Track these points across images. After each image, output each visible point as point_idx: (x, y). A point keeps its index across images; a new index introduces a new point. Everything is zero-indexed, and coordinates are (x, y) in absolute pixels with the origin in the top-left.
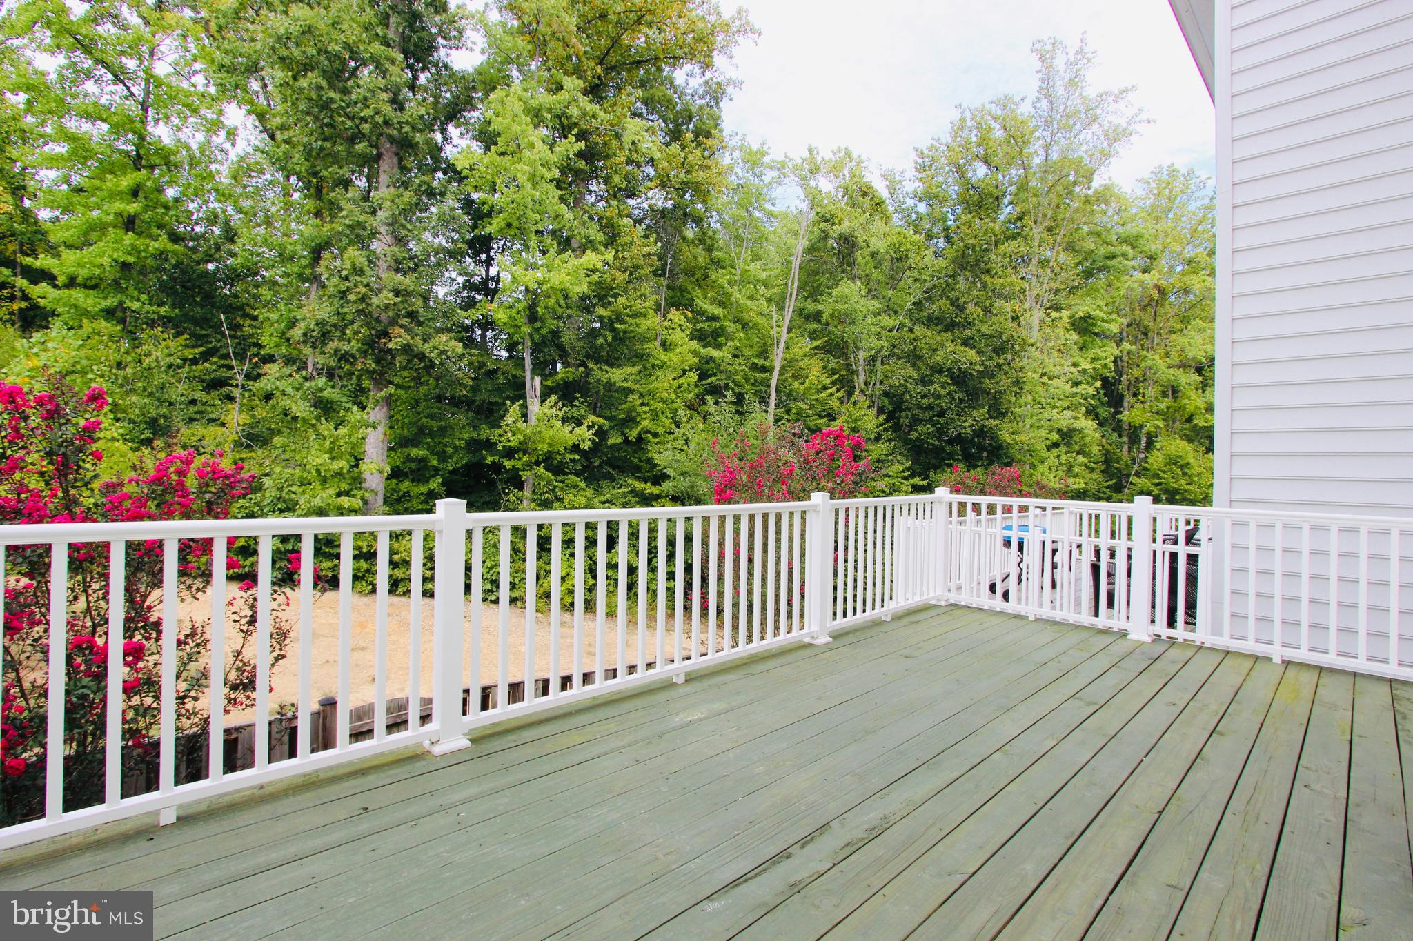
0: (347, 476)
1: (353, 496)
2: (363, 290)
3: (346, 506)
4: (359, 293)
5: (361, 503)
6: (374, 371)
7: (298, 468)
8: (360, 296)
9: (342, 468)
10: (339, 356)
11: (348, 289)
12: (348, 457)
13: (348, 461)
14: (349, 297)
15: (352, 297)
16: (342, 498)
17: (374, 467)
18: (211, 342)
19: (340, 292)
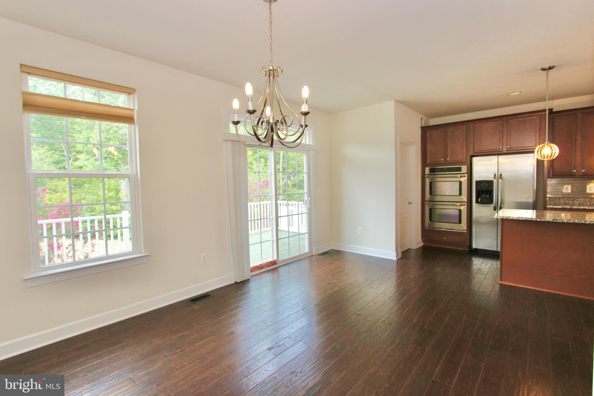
0: (114, 198)
1: (117, 205)
2: (116, 129)
3: (114, 209)
4: (114, 130)
5: (120, 208)
6: (122, 158)
7: (95, 196)
8: (114, 131)
9: (112, 195)
10: (108, 153)
11: (109, 129)
12: (114, 191)
13: (114, 192)
14: (110, 132)
15: (111, 132)
16: (113, 206)
17: (124, 194)
18: (56, 146)
19: (106, 130)
